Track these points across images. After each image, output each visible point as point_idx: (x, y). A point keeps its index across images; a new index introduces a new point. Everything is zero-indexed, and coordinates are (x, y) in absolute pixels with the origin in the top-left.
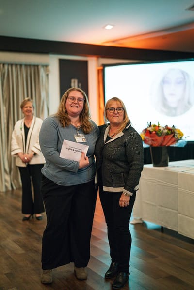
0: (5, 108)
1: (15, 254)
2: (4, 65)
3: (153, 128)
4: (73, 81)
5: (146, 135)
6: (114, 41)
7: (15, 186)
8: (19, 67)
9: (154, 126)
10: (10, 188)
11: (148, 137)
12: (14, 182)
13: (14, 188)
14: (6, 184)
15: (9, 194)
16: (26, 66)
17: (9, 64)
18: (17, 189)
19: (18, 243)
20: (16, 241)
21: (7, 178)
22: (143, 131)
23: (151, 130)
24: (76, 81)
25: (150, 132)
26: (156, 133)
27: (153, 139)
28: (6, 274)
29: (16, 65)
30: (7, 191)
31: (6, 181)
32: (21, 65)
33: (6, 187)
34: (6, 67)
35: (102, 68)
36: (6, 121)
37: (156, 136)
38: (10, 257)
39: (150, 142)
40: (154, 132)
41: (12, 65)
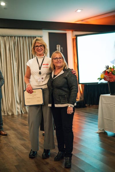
0: (16, 64)
1: (22, 153)
2: (15, 37)
3: (110, 70)
4: (57, 46)
5: (105, 75)
6: (82, 20)
7: (24, 112)
8: (24, 38)
9: (111, 68)
10: (20, 113)
11: (106, 76)
12: (22, 109)
13: (23, 113)
14: (18, 110)
15: (20, 116)
16: (28, 37)
17: (18, 37)
18: (24, 113)
19: (24, 146)
20: (22, 145)
21: (19, 106)
22: (103, 72)
23: (109, 71)
24: (60, 46)
25: (108, 73)
26: (112, 73)
27: (110, 77)
28: (15, 166)
29: (22, 37)
30: (18, 115)
31: (18, 108)
32: (25, 37)
33: (18, 112)
34: (16, 38)
35: (75, 37)
36: (17, 71)
37: (112, 75)
38: (19, 155)
39: (108, 79)
40: (111, 72)
41: (20, 37)
